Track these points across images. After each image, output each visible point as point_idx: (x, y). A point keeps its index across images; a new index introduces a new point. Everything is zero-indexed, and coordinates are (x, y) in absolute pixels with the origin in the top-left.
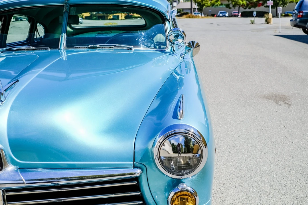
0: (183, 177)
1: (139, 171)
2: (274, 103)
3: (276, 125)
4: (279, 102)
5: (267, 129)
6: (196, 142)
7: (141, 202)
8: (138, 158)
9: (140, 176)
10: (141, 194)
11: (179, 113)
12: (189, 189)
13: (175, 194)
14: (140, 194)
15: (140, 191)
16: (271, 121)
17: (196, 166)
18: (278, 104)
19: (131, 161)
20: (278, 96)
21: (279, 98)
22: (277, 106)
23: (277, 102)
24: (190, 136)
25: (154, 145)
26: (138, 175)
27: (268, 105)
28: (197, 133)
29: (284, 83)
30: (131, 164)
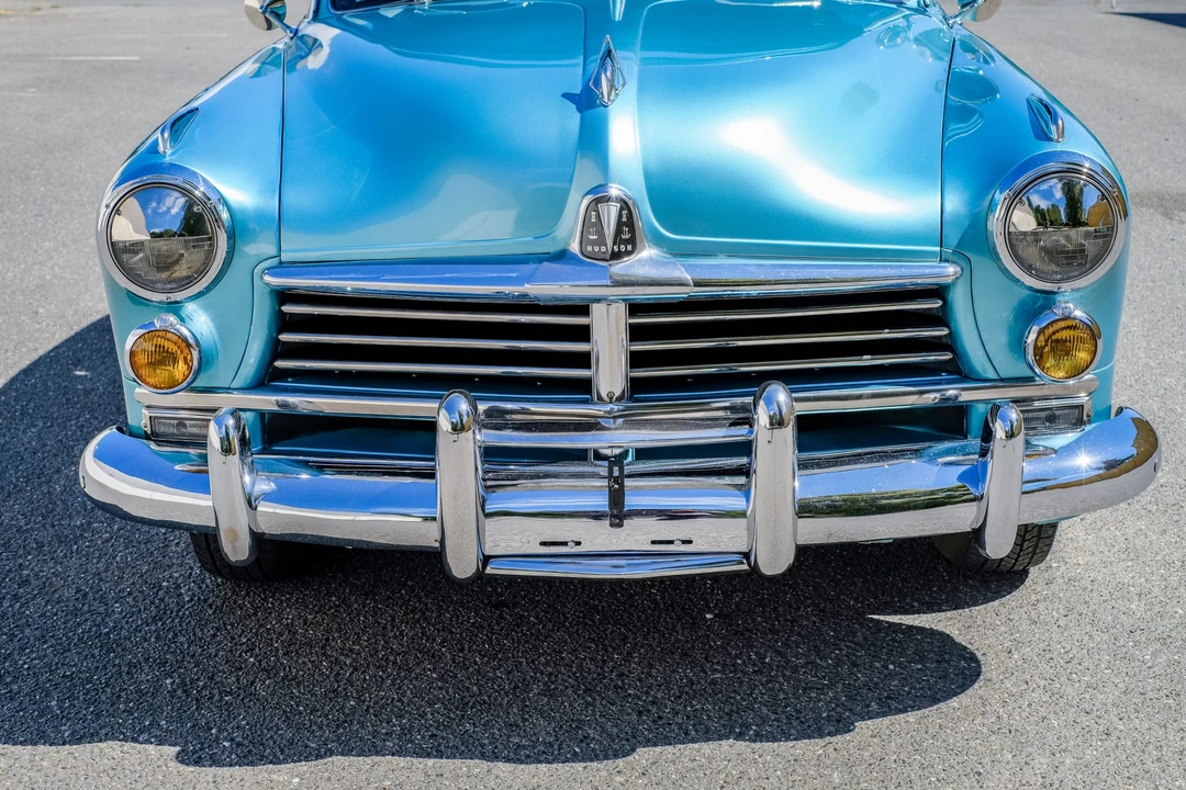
0: (1065, 286)
1: (951, 269)
2: (1159, 216)
3: (1178, 274)
4: (1176, 212)
5: (1150, 284)
6: (1103, 195)
7: (947, 356)
8: (953, 239)
9: (954, 283)
10: (950, 333)
11: (1053, 128)
12: (1078, 313)
13: (1041, 332)
14: (945, 336)
15: (948, 326)
16: (1158, 265)
17: (1098, 259)
18: (1171, 219)
19: (935, 245)
20: (1167, 196)
21: (1172, 202)
22: (1171, 224)
23: (1166, 214)
24: (1084, 177)
25: (991, 207)
26: (949, 280)
27: (1141, 222)
28: (1099, 171)
29: (1178, 160)
30: (934, 253)
